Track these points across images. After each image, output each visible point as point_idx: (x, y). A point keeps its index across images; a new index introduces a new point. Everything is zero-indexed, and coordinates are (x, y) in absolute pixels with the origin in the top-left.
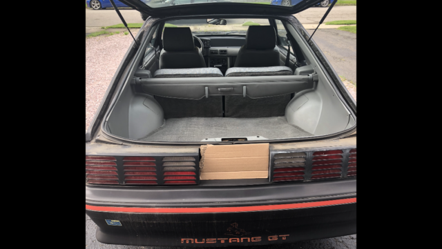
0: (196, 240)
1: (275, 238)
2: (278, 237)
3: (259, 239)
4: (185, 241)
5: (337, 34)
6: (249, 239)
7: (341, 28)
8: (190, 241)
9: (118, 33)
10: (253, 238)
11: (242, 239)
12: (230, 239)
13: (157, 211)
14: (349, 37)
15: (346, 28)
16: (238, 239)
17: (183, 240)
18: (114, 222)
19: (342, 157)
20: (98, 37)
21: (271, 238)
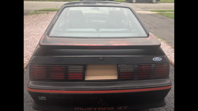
0: (82, 108)
1: (121, 108)
2: (122, 108)
3: (113, 108)
4: (77, 109)
5: (156, 16)
6: (108, 108)
7: (158, 13)
8: (79, 109)
9: (43, 13)
10: (110, 108)
11: (105, 108)
12: (99, 108)
13: (64, 92)
14: (162, 18)
15: (160, 14)
16: (103, 108)
17: (75, 108)
18: (43, 98)
19: (151, 68)
20: (33, 15)
21: (119, 108)
